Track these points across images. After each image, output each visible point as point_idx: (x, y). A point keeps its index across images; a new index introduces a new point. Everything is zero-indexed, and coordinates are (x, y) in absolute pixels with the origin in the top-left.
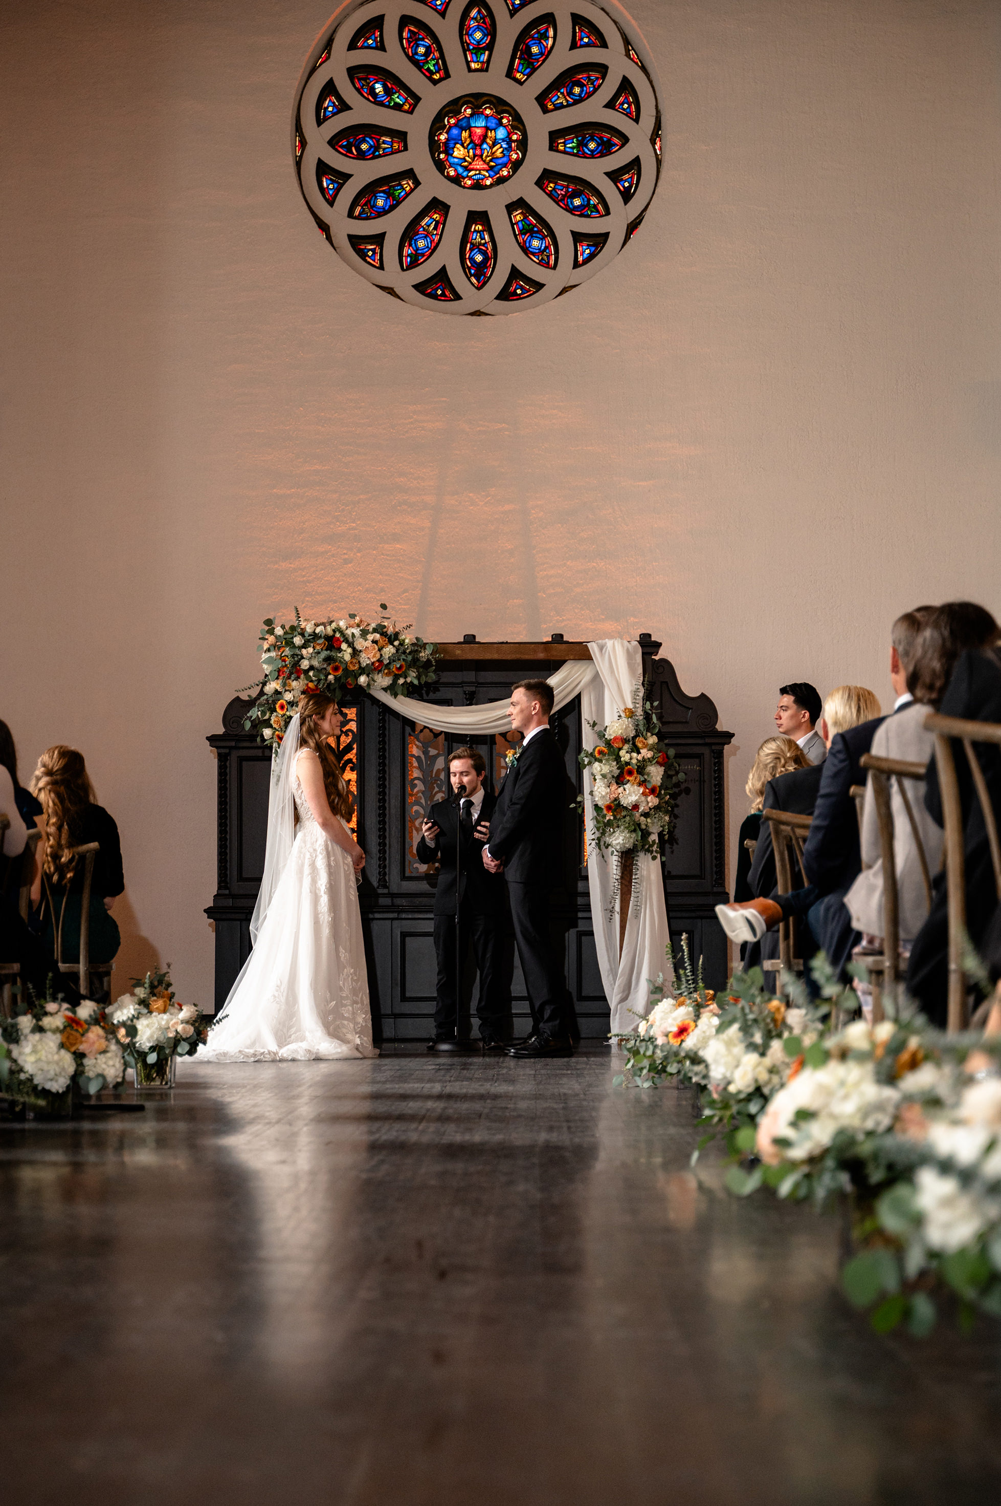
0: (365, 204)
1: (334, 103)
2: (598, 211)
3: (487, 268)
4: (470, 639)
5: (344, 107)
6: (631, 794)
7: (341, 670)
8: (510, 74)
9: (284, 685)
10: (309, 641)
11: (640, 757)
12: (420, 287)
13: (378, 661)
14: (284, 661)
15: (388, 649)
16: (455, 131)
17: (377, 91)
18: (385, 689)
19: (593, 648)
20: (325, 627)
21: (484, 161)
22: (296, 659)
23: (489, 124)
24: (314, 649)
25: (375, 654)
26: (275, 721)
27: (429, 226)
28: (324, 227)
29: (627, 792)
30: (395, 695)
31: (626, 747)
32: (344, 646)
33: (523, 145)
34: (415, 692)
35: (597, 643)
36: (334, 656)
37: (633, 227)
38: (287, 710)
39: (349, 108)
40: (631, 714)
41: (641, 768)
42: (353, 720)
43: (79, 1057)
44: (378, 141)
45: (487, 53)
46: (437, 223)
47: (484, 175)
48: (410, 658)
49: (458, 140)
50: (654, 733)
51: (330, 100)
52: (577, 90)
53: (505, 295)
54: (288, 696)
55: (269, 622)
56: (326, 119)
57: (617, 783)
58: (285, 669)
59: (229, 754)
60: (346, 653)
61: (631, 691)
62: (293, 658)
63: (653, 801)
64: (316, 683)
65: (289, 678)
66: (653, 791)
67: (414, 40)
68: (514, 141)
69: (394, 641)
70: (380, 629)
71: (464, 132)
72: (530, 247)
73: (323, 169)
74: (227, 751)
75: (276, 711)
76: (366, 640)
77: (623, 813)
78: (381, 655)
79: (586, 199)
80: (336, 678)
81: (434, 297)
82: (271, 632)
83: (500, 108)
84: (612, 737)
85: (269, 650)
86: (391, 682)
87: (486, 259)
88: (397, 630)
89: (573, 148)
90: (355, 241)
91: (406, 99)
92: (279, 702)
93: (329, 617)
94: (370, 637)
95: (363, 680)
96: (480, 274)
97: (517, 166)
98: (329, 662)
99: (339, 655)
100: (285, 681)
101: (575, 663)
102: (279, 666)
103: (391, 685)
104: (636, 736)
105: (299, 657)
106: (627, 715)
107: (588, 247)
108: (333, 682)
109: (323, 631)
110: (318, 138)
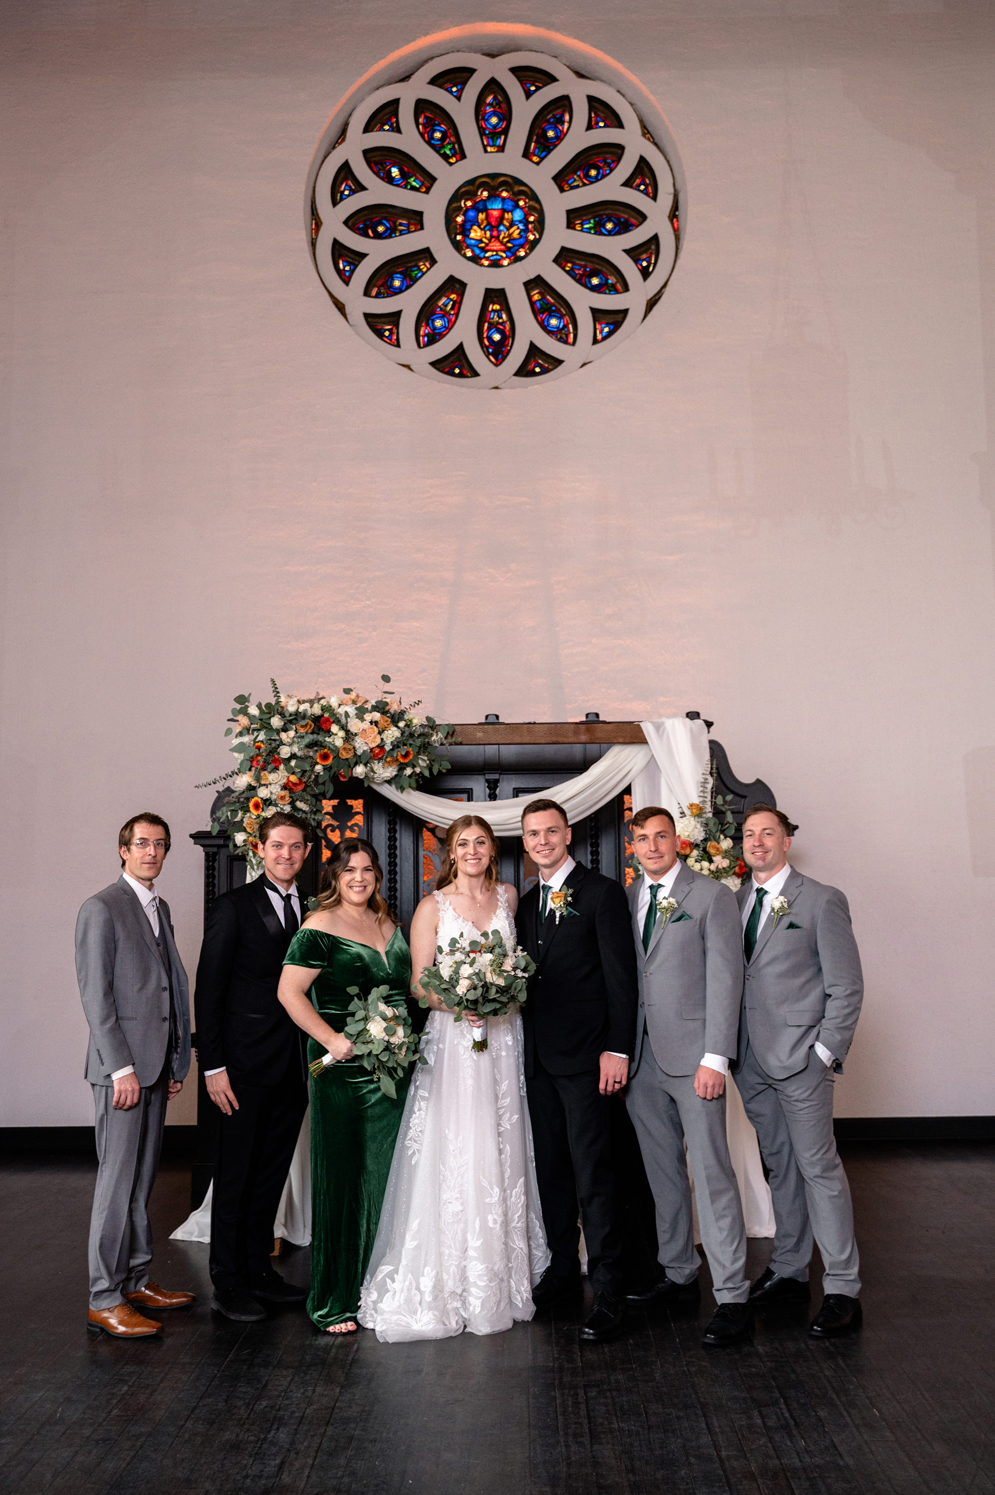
0: (382, 285)
1: (350, 187)
2: (615, 289)
3: (505, 346)
4: (492, 721)
5: (359, 187)
7: (331, 759)
8: (526, 154)
9: (258, 778)
10: (290, 722)
11: (713, 867)
12: (437, 365)
13: (378, 746)
14: (259, 748)
15: (390, 732)
16: (471, 214)
17: (393, 175)
18: (389, 782)
19: (648, 729)
20: (312, 707)
21: (501, 243)
22: (273, 745)
23: (506, 207)
24: (297, 733)
25: (375, 738)
26: (248, 824)
27: (446, 306)
28: (340, 307)
30: (402, 789)
31: (695, 853)
32: (334, 728)
33: (540, 226)
34: (425, 785)
35: (652, 723)
36: (321, 742)
37: (651, 304)
38: (263, 810)
39: (363, 188)
42: (359, 813)
44: (395, 223)
45: (503, 137)
46: (454, 302)
47: (501, 256)
48: (418, 742)
49: (475, 222)
50: (728, 835)
51: (346, 185)
52: (593, 173)
53: (524, 371)
54: (263, 793)
55: (242, 700)
56: (341, 200)
58: (259, 758)
59: (215, 854)
60: (337, 738)
61: (698, 782)
62: (270, 744)
64: (299, 775)
65: (264, 769)
67: (430, 126)
68: (531, 223)
69: (398, 722)
70: (381, 707)
71: (480, 214)
72: (548, 325)
73: (338, 248)
74: (215, 850)
75: (249, 811)
76: (363, 720)
78: (382, 739)
79: (604, 279)
80: (325, 768)
82: (244, 711)
83: (516, 189)
85: (241, 734)
86: (394, 773)
87: (504, 338)
88: (403, 708)
89: (590, 229)
90: (372, 320)
91: (422, 182)
92: (253, 800)
93: (318, 693)
94: (368, 717)
95: (360, 771)
96: (498, 353)
97: (534, 244)
98: (315, 748)
99: (327, 739)
100: (259, 773)
101: (625, 746)
102: (252, 754)
103: (396, 776)
104: (705, 840)
105: (278, 743)
106: (692, 813)
107: (608, 324)
108: (321, 773)
109: (309, 709)
110: (334, 221)
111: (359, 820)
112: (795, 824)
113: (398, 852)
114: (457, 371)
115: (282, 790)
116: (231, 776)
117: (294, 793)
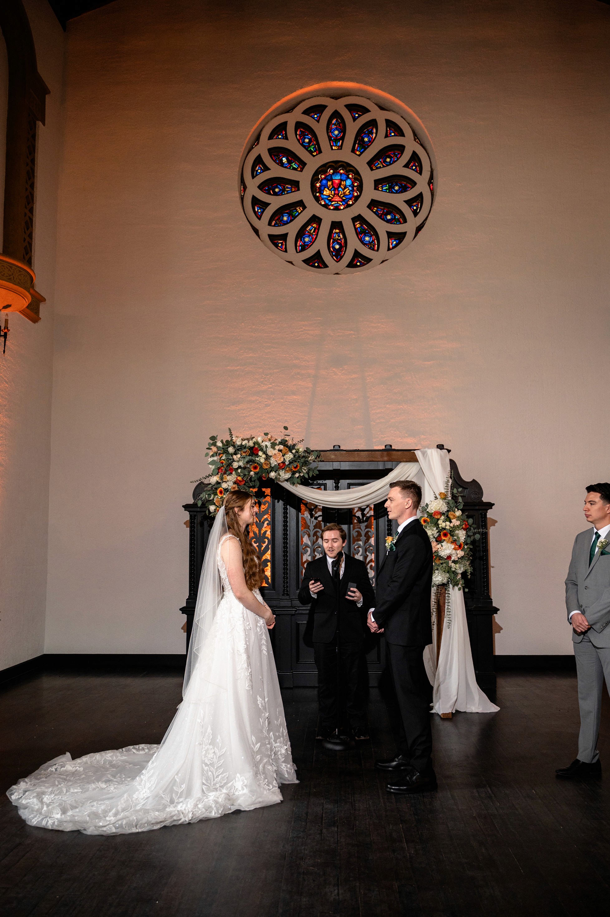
0: (277, 220)
1: (261, 168)
2: (400, 222)
3: (342, 252)
4: (337, 449)
5: (265, 169)
6: (446, 549)
7: (258, 469)
8: (353, 151)
9: (222, 479)
10: (238, 450)
11: (452, 525)
12: (306, 261)
13: (282, 462)
14: (222, 463)
15: (288, 455)
16: (324, 182)
17: (284, 161)
18: (287, 480)
19: (418, 454)
20: (248, 442)
21: (340, 197)
22: (230, 462)
23: (342, 178)
24: (241, 455)
25: (280, 458)
26: (216, 501)
27: (311, 230)
28: (256, 231)
29: (444, 547)
30: (293, 484)
31: (443, 517)
32: (260, 453)
33: (360, 188)
34: (305, 482)
35: (421, 451)
36: (253, 460)
37: (419, 229)
38: (224, 494)
39: (269, 169)
41: (451, 532)
42: (268, 496)
44: (284, 187)
45: (341, 141)
46: (315, 229)
47: (340, 204)
48: (303, 460)
49: (326, 186)
50: (459, 508)
51: (259, 167)
52: (388, 160)
53: (351, 265)
54: (224, 485)
55: (213, 438)
56: (257, 175)
57: (437, 541)
58: (222, 468)
59: (195, 516)
60: (262, 458)
61: (444, 482)
62: (228, 461)
63: (461, 553)
64: (242, 477)
65: (225, 473)
66: (460, 546)
67: (303, 136)
68: (355, 186)
69: (292, 450)
70: (283, 443)
71: (329, 182)
72: (364, 240)
73: (255, 200)
74: (195, 513)
75: (217, 495)
76: (274, 449)
77: (441, 562)
78: (284, 459)
79: (393, 216)
80: (255, 473)
81: (313, 266)
82: (214, 444)
83: (348, 168)
84: (433, 512)
86: (290, 476)
87: (341, 247)
88: (294, 443)
89: (386, 189)
90: (272, 238)
91: (299, 166)
92: (219, 489)
93: (251, 435)
94: (277, 447)
95: (273, 475)
96: (338, 255)
97: (357, 198)
98: (251, 463)
99: (257, 459)
100: (223, 475)
101: (406, 463)
102: (219, 466)
103: (291, 477)
104: (448, 511)
105: (232, 460)
106: (441, 497)
107: (395, 240)
108: (253, 476)
109: (247, 444)
110: (253, 186)
111: (268, 499)
112: (493, 503)
113: (288, 515)
114: (316, 264)
115: (233, 484)
116: (208, 477)
117: (240, 486)
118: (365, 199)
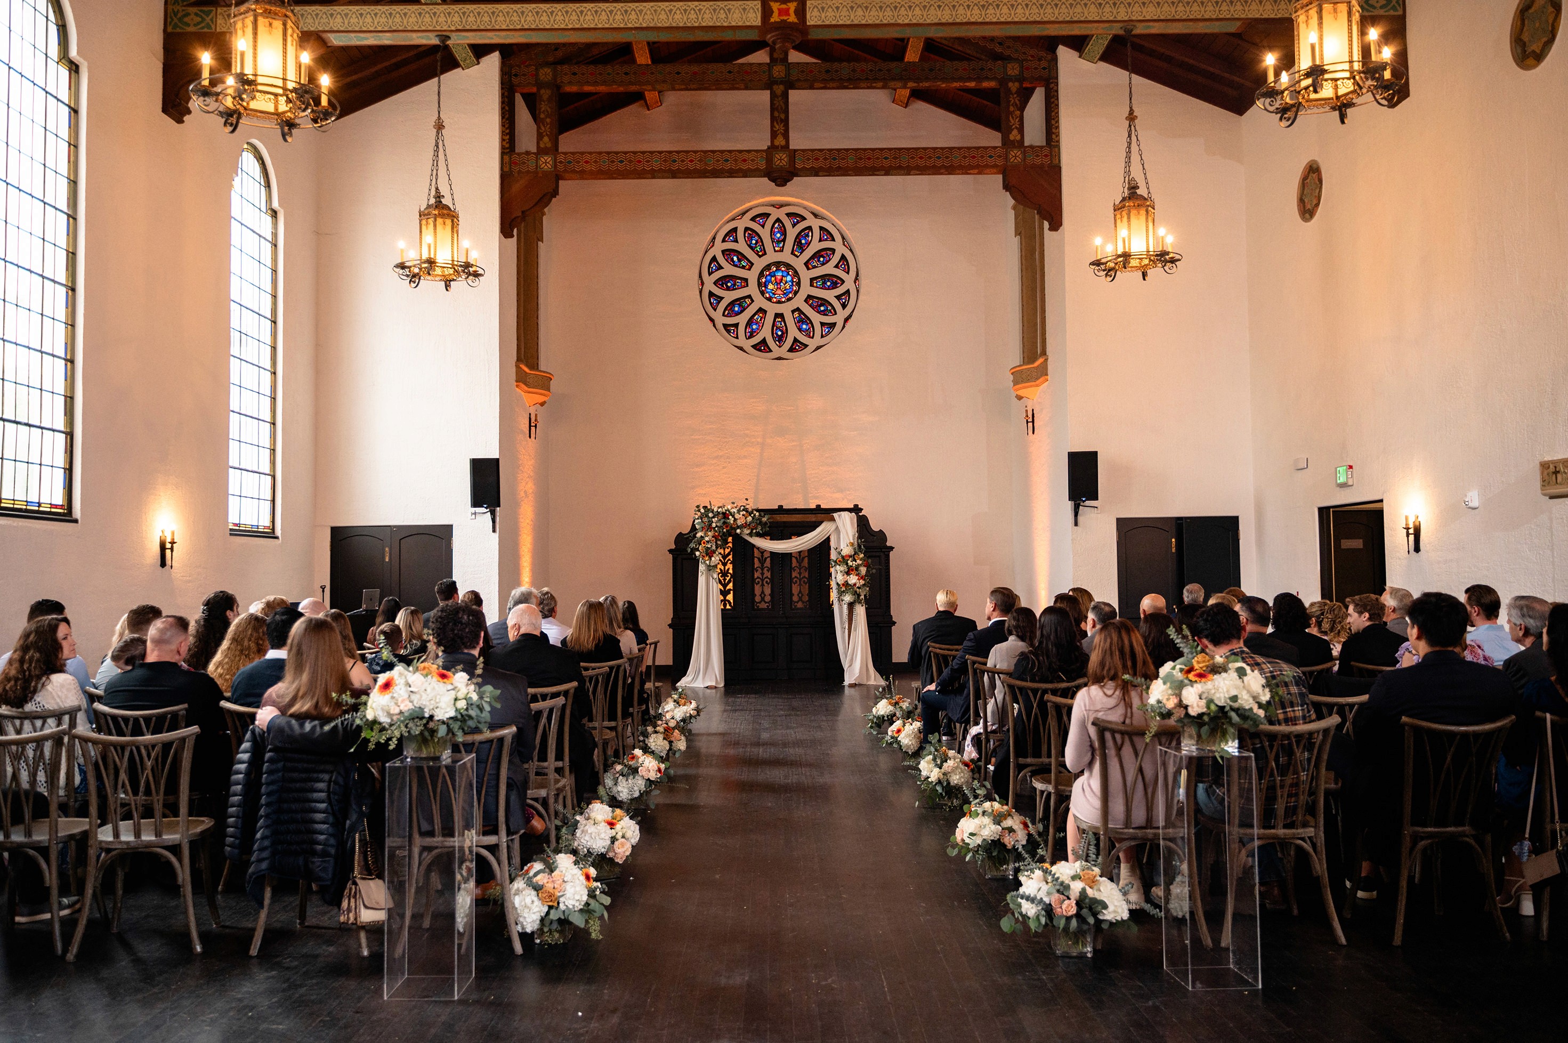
0: (730, 311)
1: (716, 265)
2: (831, 313)
3: (784, 338)
4: (781, 507)
5: (720, 267)
6: (853, 579)
7: (729, 527)
8: (792, 253)
9: (705, 534)
10: (715, 514)
11: (856, 563)
12: (754, 347)
13: (745, 522)
14: (705, 523)
15: (749, 517)
16: (769, 278)
17: (734, 260)
18: (747, 534)
19: (836, 516)
21: (782, 291)
23: (783, 275)
24: (718, 518)
25: (744, 519)
26: (701, 549)
27: (758, 319)
28: (712, 320)
29: (851, 578)
30: (751, 536)
31: (850, 559)
33: (799, 284)
34: (759, 535)
35: (837, 514)
36: (726, 521)
37: (846, 320)
38: (706, 545)
39: (723, 268)
40: (852, 544)
41: (857, 568)
43: (671, 742)
44: (735, 282)
45: (782, 243)
46: (762, 318)
47: (782, 297)
48: (758, 520)
49: (770, 281)
50: (862, 552)
51: (714, 264)
53: (791, 350)
54: (707, 539)
55: (698, 506)
56: (712, 272)
57: (846, 574)
58: (705, 526)
60: (731, 520)
61: (853, 534)
62: (709, 522)
63: (862, 582)
64: (719, 533)
65: (707, 530)
66: (862, 577)
67: (751, 238)
68: (795, 282)
69: (751, 513)
71: (773, 278)
72: (802, 328)
73: (711, 294)
74: (677, 555)
75: (701, 545)
76: (739, 514)
77: (849, 587)
78: (746, 520)
79: (826, 309)
80: (727, 530)
81: (760, 350)
82: (699, 511)
83: (788, 267)
84: (844, 554)
85: (698, 519)
86: (750, 531)
87: (783, 333)
88: (752, 508)
90: (725, 326)
91: (747, 264)
92: (703, 541)
93: (722, 503)
94: (741, 513)
95: (738, 531)
96: (780, 339)
97: (796, 293)
98: (724, 523)
101: (828, 520)
104: (856, 554)
105: (711, 521)
107: (828, 329)
108: (726, 532)
109: (721, 509)
110: (709, 281)
111: (730, 545)
114: (763, 350)
115: (712, 537)
116: (696, 533)
117: (717, 539)
118: (802, 295)
